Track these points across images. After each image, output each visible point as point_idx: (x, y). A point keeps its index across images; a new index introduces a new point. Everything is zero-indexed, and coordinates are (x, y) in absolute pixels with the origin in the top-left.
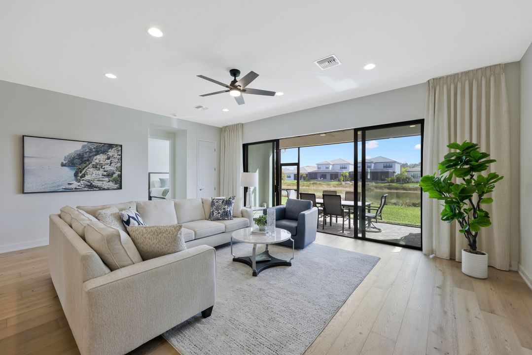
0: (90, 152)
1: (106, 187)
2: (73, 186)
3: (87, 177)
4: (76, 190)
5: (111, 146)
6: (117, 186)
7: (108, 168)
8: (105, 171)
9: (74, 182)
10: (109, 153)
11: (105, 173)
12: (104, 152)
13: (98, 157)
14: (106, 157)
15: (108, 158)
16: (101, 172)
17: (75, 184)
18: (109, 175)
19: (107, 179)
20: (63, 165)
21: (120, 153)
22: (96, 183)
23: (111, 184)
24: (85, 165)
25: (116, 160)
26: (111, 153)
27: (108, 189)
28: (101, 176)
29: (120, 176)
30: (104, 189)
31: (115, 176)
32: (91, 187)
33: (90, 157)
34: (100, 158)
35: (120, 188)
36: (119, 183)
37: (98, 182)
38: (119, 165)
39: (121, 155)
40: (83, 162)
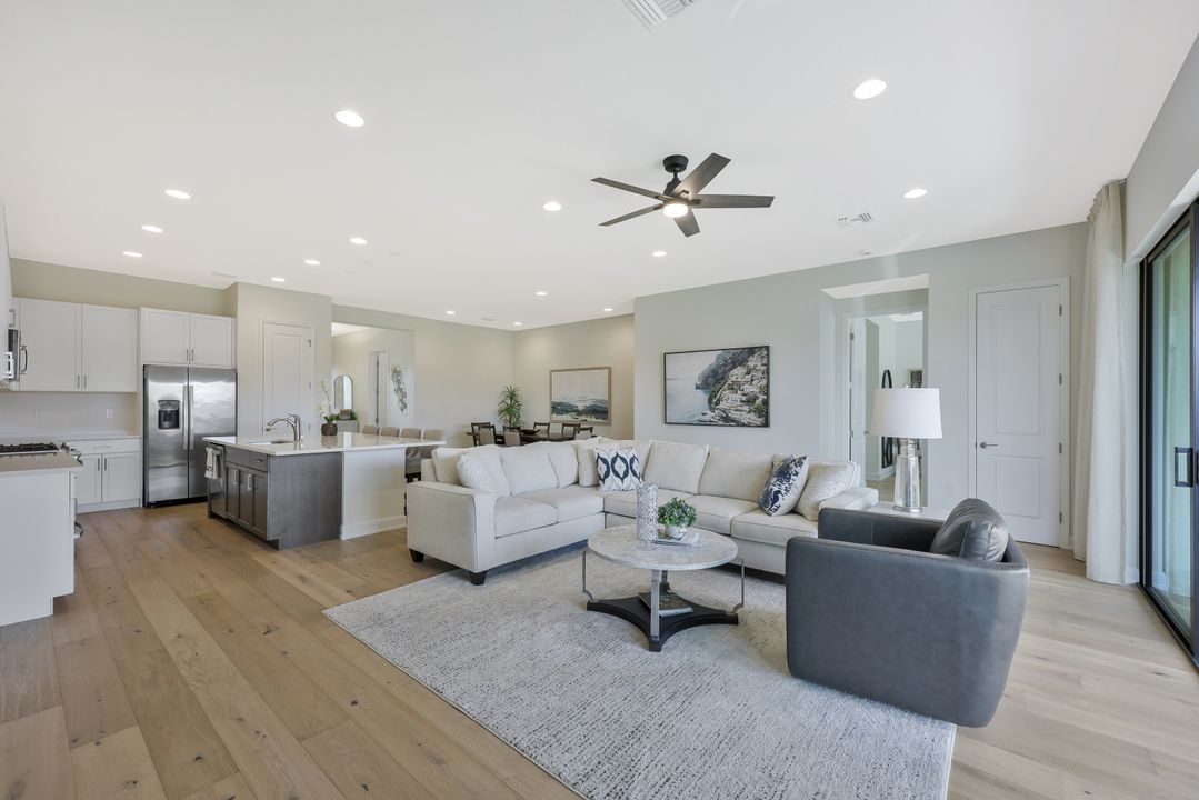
0: (725, 366)
1: (745, 422)
2: (707, 418)
3: (723, 405)
4: (710, 423)
5: (751, 351)
6: (761, 420)
7: (748, 389)
8: (744, 395)
9: (708, 411)
10: (750, 363)
11: (744, 398)
12: (743, 363)
13: (735, 371)
14: (745, 371)
15: (748, 373)
16: (738, 396)
17: (710, 415)
18: (750, 401)
19: (746, 408)
20: (697, 387)
21: (765, 361)
22: (734, 415)
23: (753, 418)
24: (719, 386)
25: (760, 375)
26: (754, 362)
27: (749, 425)
28: (739, 403)
29: (766, 403)
30: (743, 425)
31: (758, 402)
32: (727, 420)
33: (725, 373)
34: (737, 374)
35: (766, 424)
36: (764, 416)
37: (735, 413)
38: (764, 382)
39: (767, 365)
40: (717, 381)
